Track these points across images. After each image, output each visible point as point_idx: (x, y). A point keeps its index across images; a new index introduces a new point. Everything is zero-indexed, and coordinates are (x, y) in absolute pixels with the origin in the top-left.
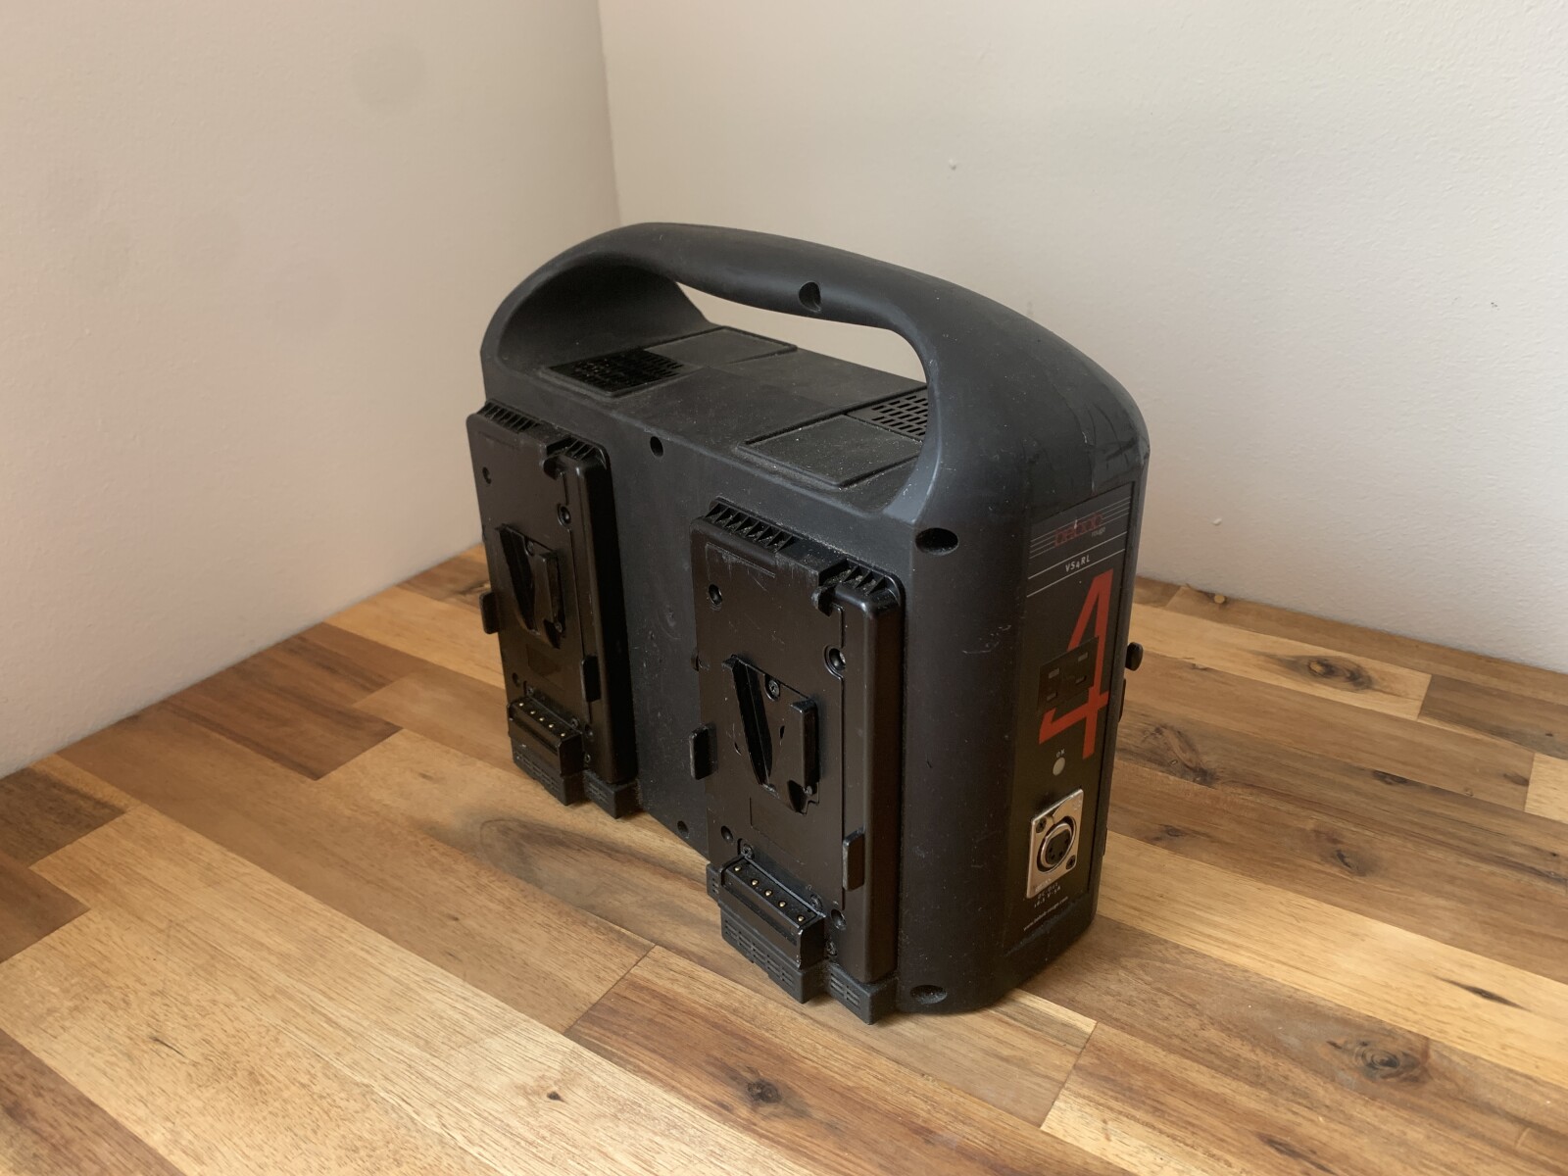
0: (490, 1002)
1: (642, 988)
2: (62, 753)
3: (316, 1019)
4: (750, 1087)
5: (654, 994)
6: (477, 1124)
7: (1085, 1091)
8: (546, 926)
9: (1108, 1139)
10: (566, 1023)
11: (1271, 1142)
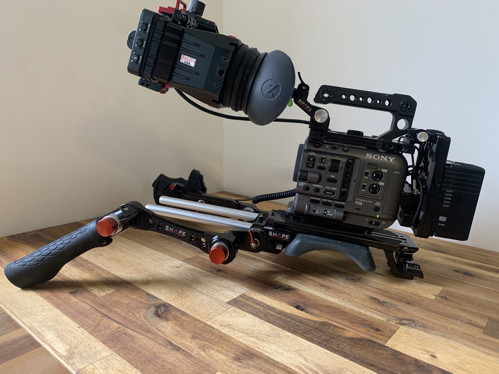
0: (168, 256)
1: (199, 257)
2: (84, 221)
3: (132, 255)
4: (217, 270)
5: (201, 258)
6: (161, 269)
7: (285, 276)
8: (182, 249)
9: (287, 281)
10: (183, 259)
11: (321, 285)
